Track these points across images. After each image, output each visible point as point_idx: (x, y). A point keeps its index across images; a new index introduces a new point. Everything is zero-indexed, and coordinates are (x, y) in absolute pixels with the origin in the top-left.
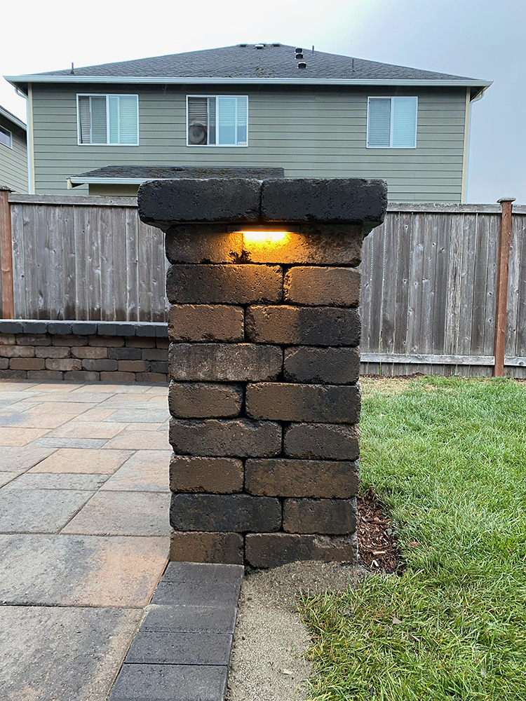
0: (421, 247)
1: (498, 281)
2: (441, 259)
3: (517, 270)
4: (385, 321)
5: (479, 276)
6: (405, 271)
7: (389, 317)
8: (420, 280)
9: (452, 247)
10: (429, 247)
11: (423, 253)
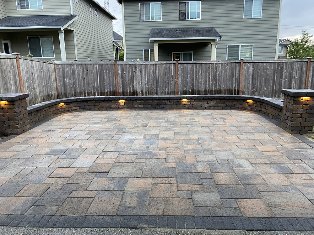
0: (286, 71)
1: (306, 79)
2: (291, 73)
3: (311, 76)
4: (275, 90)
5: (301, 78)
6: (281, 77)
7: (276, 89)
8: (285, 79)
9: (294, 71)
10: (288, 71)
11: (286, 72)
